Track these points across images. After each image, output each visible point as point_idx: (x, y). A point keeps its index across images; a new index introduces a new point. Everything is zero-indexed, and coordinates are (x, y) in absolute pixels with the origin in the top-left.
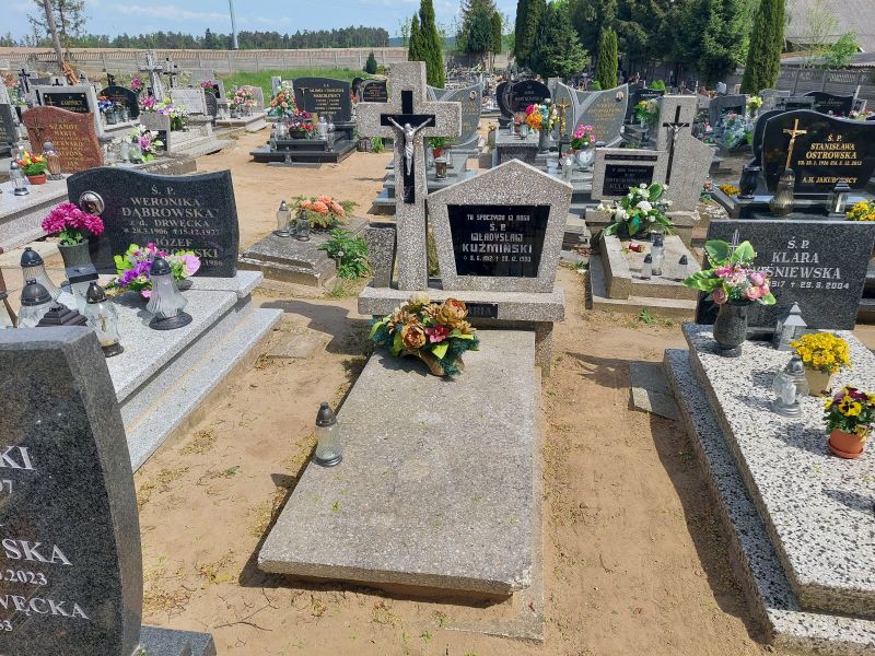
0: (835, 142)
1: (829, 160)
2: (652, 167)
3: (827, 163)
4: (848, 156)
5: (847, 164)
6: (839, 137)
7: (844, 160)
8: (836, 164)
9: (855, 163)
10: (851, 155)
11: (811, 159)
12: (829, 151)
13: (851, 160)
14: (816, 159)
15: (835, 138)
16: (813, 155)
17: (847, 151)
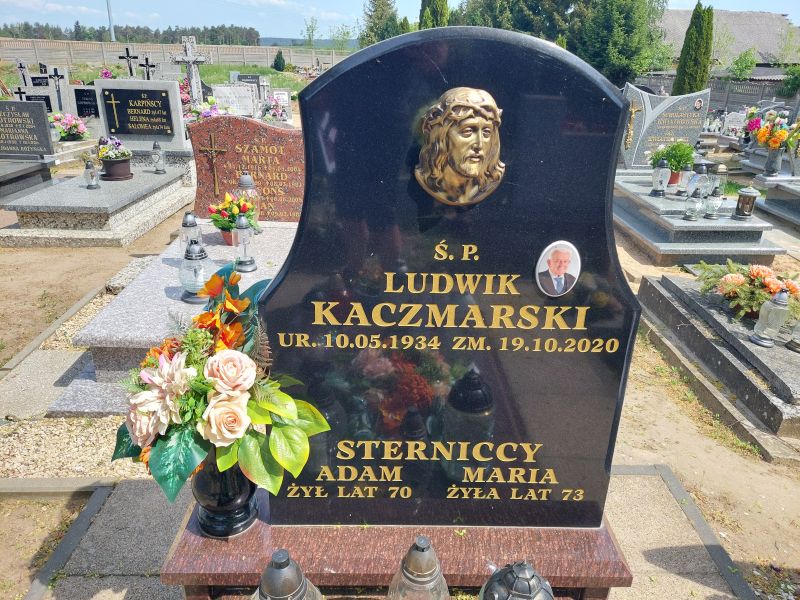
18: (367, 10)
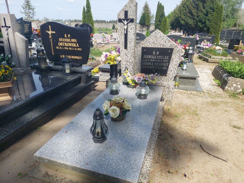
0: (68, 38)
1: (68, 47)
2: (3, 46)
3: (68, 49)
4: (75, 45)
5: (76, 49)
6: (69, 35)
7: (74, 47)
8: (71, 49)
9: (79, 49)
10: (76, 45)
11: (61, 46)
12: (67, 42)
13: (77, 48)
14: (63, 46)
15: (67, 36)
16: (61, 44)
17: (74, 42)
18: (142, 12)
